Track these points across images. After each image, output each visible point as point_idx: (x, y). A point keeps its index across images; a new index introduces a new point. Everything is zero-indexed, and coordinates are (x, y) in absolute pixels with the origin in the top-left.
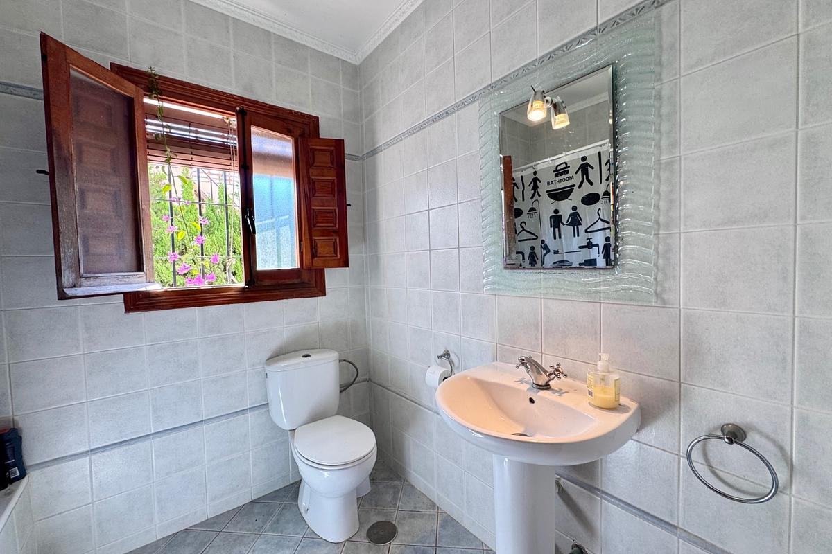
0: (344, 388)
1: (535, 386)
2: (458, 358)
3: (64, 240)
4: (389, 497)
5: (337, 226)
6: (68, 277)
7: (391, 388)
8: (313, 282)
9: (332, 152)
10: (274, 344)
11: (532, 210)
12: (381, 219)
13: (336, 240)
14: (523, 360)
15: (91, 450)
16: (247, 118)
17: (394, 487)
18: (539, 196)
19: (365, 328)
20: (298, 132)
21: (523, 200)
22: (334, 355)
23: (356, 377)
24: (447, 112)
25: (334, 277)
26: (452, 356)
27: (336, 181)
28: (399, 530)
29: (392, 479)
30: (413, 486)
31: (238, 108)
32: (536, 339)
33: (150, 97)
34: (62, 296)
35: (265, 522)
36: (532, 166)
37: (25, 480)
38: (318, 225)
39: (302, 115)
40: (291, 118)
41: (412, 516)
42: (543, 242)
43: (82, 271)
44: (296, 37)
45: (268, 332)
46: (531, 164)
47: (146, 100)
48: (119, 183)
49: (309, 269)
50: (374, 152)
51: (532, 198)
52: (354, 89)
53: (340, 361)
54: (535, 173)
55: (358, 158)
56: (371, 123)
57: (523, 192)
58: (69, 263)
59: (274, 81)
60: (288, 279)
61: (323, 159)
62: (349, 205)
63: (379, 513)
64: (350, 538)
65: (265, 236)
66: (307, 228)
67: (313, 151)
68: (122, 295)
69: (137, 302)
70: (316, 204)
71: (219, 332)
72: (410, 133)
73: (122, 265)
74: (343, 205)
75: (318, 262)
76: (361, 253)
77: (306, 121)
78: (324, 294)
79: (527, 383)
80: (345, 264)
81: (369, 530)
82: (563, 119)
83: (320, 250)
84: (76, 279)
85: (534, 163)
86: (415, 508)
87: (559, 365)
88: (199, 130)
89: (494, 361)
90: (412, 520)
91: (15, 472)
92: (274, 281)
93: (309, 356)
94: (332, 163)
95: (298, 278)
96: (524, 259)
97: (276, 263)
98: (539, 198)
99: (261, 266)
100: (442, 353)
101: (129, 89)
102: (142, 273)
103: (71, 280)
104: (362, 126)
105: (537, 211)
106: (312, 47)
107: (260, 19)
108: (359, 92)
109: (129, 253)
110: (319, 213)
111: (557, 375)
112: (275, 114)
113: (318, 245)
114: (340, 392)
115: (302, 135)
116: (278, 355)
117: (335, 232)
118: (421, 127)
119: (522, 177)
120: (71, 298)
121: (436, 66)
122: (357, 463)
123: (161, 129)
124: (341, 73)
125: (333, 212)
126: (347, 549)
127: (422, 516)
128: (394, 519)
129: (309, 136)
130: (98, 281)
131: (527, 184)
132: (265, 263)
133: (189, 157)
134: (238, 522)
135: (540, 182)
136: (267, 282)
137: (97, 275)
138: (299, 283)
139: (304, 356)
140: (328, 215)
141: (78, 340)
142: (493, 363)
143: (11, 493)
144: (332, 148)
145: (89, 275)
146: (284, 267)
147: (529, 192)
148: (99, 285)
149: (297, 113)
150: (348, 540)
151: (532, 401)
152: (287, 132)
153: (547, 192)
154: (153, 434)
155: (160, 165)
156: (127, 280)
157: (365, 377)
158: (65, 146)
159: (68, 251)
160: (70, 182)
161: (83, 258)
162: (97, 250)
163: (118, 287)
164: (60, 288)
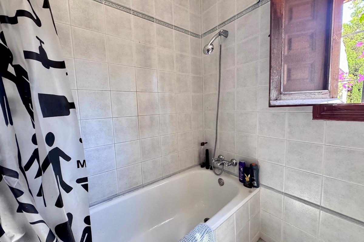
3: (274, 71)
6: (274, 94)
34: (270, 106)
37: (258, 189)
43: (282, 90)
58: (274, 86)
68: (312, 107)
69: (322, 113)
73: (311, 85)
84: (278, 95)
91: (255, 184)
102: (327, 90)
103: (275, 96)
109: (318, 77)
120: (274, 106)
130: (291, 96)
137: (291, 93)
141: (284, 131)
145: (286, 93)
148: (292, 99)
154: (322, 207)
156: (313, 96)
158: (278, 11)
159: (275, 78)
160: (280, 34)
161: (285, 83)
162: (293, 77)
163: (305, 101)
164: (270, 100)
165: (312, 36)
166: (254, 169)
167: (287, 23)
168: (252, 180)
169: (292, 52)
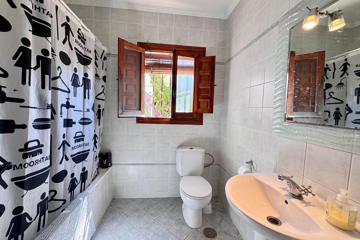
0: (206, 166)
1: (291, 194)
2: (257, 166)
3: (120, 100)
4: (218, 220)
5: (209, 95)
6: (120, 111)
7: (227, 171)
8: (198, 119)
9: (209, 62)
10: (180, 142)
11: (341, 84)
12: (230, 92)
13: (208, 101)
14: (280, 177)
15: (126, 164)
16: (176, 53)
17: (222, 216)
18: (348, 74)
19: (220, 141)
20: (196, 55)
21: (333, 78)
22: (203, 150)
23: (213, 162)
24: (263, 34)
25: (207, 117)
26: (254, 164)
27: (210, 75)
28: (218, 236)
29: (222, 212)
30: (231, 220)
31: (173, 50)
32: (301, 166)
33: (147, 51)
34: (118, 117)
35: (170, 207)
36: (344, 55)
37: (111, 167)
38: (201, 94)
39: (199, 48)
40: (194, 50)
41: (226, 233)
42: (347, 105)
43: (124, 109)
44: (198, 15)
45: (179, 137)
46: (344, 54)
47: (146, 52)
48: (136, 81)
49: (196, 113)
50: (230, 60)
51: (341, 76)
52: (224, 31)
53: (206, 154)
54: (346, 60)
55: (223, 64)
56: (230, 45)
57: (334, 72)
58: (120, 107)
59: (188, 36)
60: (188, 116)
61: (205, 66)
62: (216, 85)
63: (212, 224)
64: (197, 228)
65: (180, 99)
66: (197, 96)
67: (201, 63)
68: (136, 118)
69: (140, 120)
70: (201, 85)
71: (162, 134)
72: (245, 48)
73: (135, 108)
74: (212, 85)
75: (200, 111)
76: (221, 107)
77: (200, 50)
78: (202, 124)
79: (287, 191)
80: (211, 112)
81: (205, 229)
82: (340, 22)
83: (201, 105)
84: (122, 112)
85: (347, 53)
86: (229, 230)
87: (310, 187)
88: (164, 60)
89: (274, 172)
90: (225, 235)
91: (109, 165)
92: (182, 117)
93: (192, 149)
94: (209, 67)
95: (191, 117)
96: (329, 115)
97: (183, 110)
98: (347, 76)
99: (177, 111)
100: (249, 161)
101: (141, 49)
102: (141, 111)
104: (226, 48)
105: (345, 84)
106: (206, 17)
107: (184, 12)
108: (226, 32)
109: (137, 104)
110: (203, 89)
111: (306, 192)
112: (187, 49)
113: (201, 103)
114: (204, 167)
115: (198, 57)
116: (181, 146)
117: (208, 98)
118: (250, 44)
119: (334, 63)
120: (121, 117)
121: (260, 10)
122: (198, 199)
123: (150, 61)
124: (218, 25)
125: (208, 89)
126: (193, 232)
127: (231, 236)
128: (217, 230)
129: (201, 56)
130: (128, 113)
131: (337, 67)
132: (179, 109)
133: (158, 70)
134: (162, 203)
135: (349, 65)
136: (179, 117)
137: (127, 111)
138: (191, 119)
139: (190, 149)
140: (206, 90)
141: (125, 130)
142: (273, 173)
143: (107, 170)
144: (210, 60)
145: (125, 111)
146: (186, 112)
147: (339, 72)
149: (196, 47)
150: (195, 229)
151: (286, 202)
152: (192, 56)
153: (355, 72)
154: (141, 164)
155: (149, 74)
156: (136, 113)
157: (218, 163)
158: (121, 71)
159: (121, 103)
160: (122, 82)
161: (125, 106)
162: (128, 103)
163: (133, 115)
164: (118, 114)
165: (135, 85)
166: (109, 155)
167: (125, 76)
168: (107, 163)
169: (127, 91)
